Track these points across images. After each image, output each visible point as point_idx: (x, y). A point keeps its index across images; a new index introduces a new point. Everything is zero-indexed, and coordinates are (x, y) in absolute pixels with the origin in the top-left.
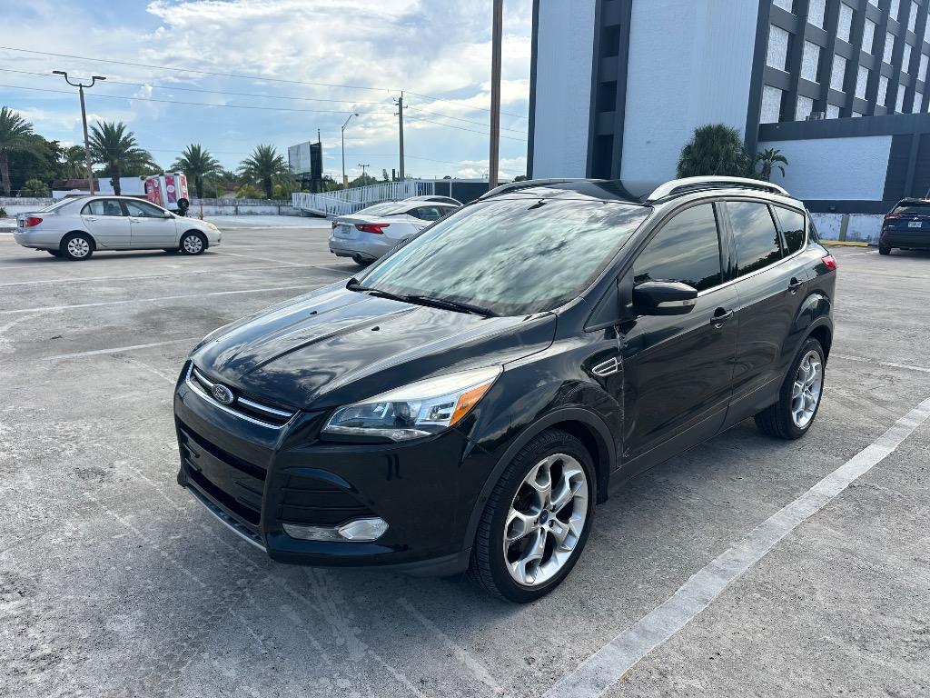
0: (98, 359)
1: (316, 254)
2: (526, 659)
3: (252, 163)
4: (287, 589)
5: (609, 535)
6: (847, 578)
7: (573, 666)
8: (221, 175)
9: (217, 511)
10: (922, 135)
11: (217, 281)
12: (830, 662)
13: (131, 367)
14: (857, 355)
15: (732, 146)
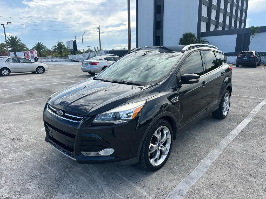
0: (14, 105)
1: (77, 72)
2: (158, 188)
3: (56, 46)
4: (82, 171)
5: (176, 149)
6: (246, 158)
7: (172, 189)
8: (47, 50)
9: (59, 148)
10: (245, 34)
11: (49, 80)
12: (246, 183)
13: (25, 107)
14: (236, 94)
15: (193, 38)
